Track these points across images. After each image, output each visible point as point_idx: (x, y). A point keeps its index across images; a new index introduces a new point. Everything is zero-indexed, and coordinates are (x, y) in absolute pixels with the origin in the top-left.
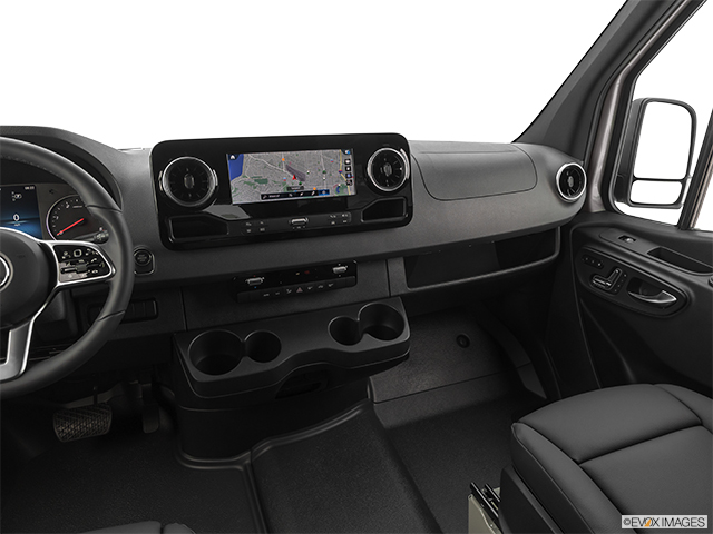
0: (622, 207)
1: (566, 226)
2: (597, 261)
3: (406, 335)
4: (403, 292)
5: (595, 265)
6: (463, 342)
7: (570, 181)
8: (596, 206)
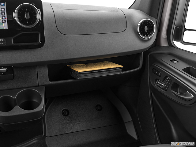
0: (177, 44)
1: (147, 52)
2: (159, 72)
3: (42, 106)
4: (47, 83)
5: (157, 74)
6: (99, 108)
7: (146, 28)
8: (164, 43)
